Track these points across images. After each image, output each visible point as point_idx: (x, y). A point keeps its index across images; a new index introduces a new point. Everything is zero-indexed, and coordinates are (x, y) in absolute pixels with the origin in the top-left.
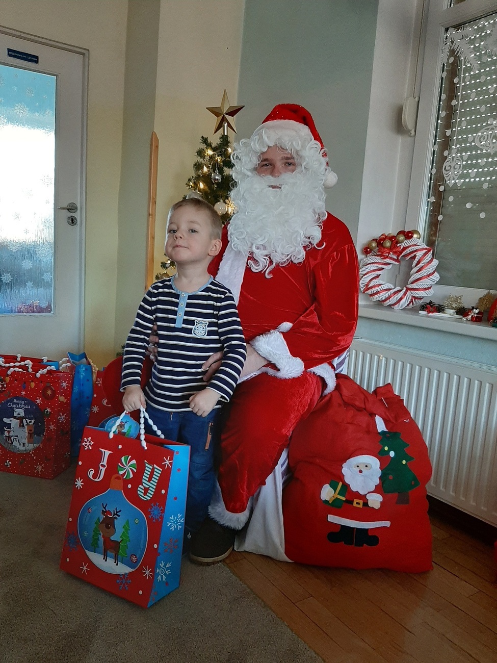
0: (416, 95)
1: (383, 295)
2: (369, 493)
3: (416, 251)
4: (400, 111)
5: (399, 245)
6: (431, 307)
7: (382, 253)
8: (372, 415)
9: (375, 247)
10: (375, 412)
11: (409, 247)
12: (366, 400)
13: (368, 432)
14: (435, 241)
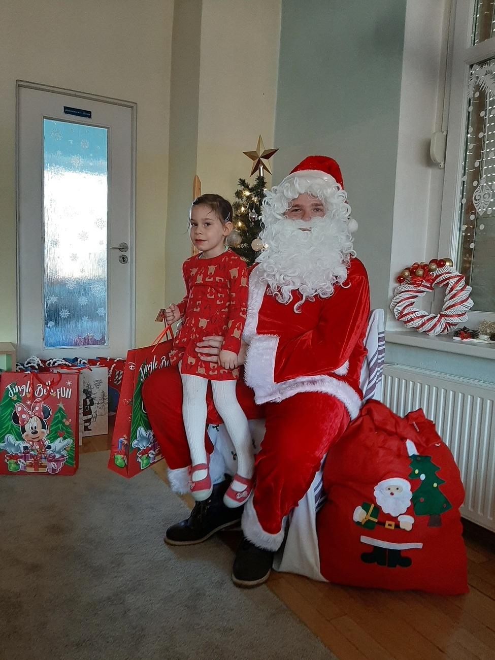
0: (444, 128)
1: (418, 322)
3: (449, 278)
4: (428, 146)
5: (431, 273)
6: (466, 333)
7: (415, 281)
8: (403, 439)
9: (408, 276)
10: (406, 436)
11: (441, 275)
12: (397, 424)
13: (399, 456)
14: (470, 267)
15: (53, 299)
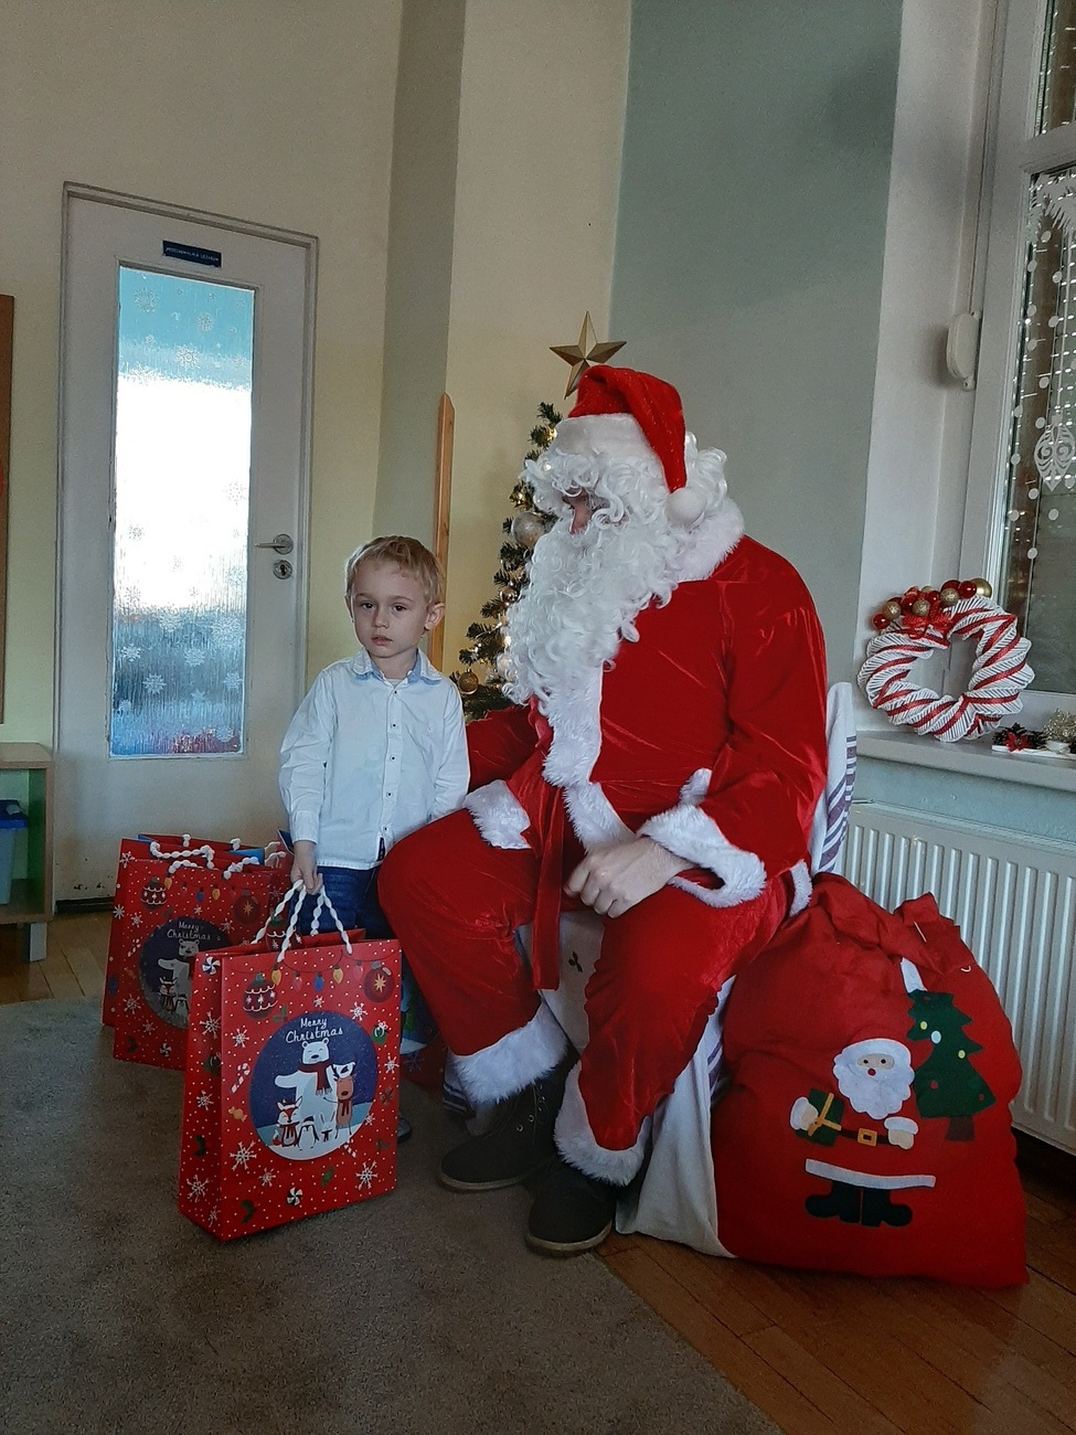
0: (975, 306)
1: (916, 714)
2: (890, 1116)
3: (984, 621)
4: (940, 342)
5: (946, 610)
6: (1020, 737)
7: (912, 626)
8: (895, 958)
9: (897, 616)
10: (901, 952)
11: (967, 614)
12: (881, 926)
13: (886, 992)
14: (1024, 599)
15: (132, 653)
